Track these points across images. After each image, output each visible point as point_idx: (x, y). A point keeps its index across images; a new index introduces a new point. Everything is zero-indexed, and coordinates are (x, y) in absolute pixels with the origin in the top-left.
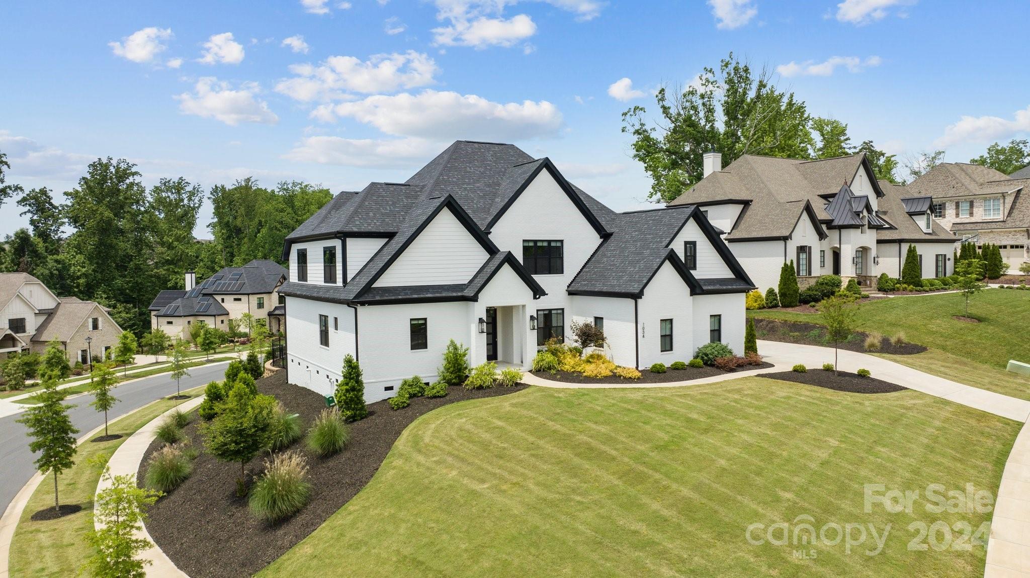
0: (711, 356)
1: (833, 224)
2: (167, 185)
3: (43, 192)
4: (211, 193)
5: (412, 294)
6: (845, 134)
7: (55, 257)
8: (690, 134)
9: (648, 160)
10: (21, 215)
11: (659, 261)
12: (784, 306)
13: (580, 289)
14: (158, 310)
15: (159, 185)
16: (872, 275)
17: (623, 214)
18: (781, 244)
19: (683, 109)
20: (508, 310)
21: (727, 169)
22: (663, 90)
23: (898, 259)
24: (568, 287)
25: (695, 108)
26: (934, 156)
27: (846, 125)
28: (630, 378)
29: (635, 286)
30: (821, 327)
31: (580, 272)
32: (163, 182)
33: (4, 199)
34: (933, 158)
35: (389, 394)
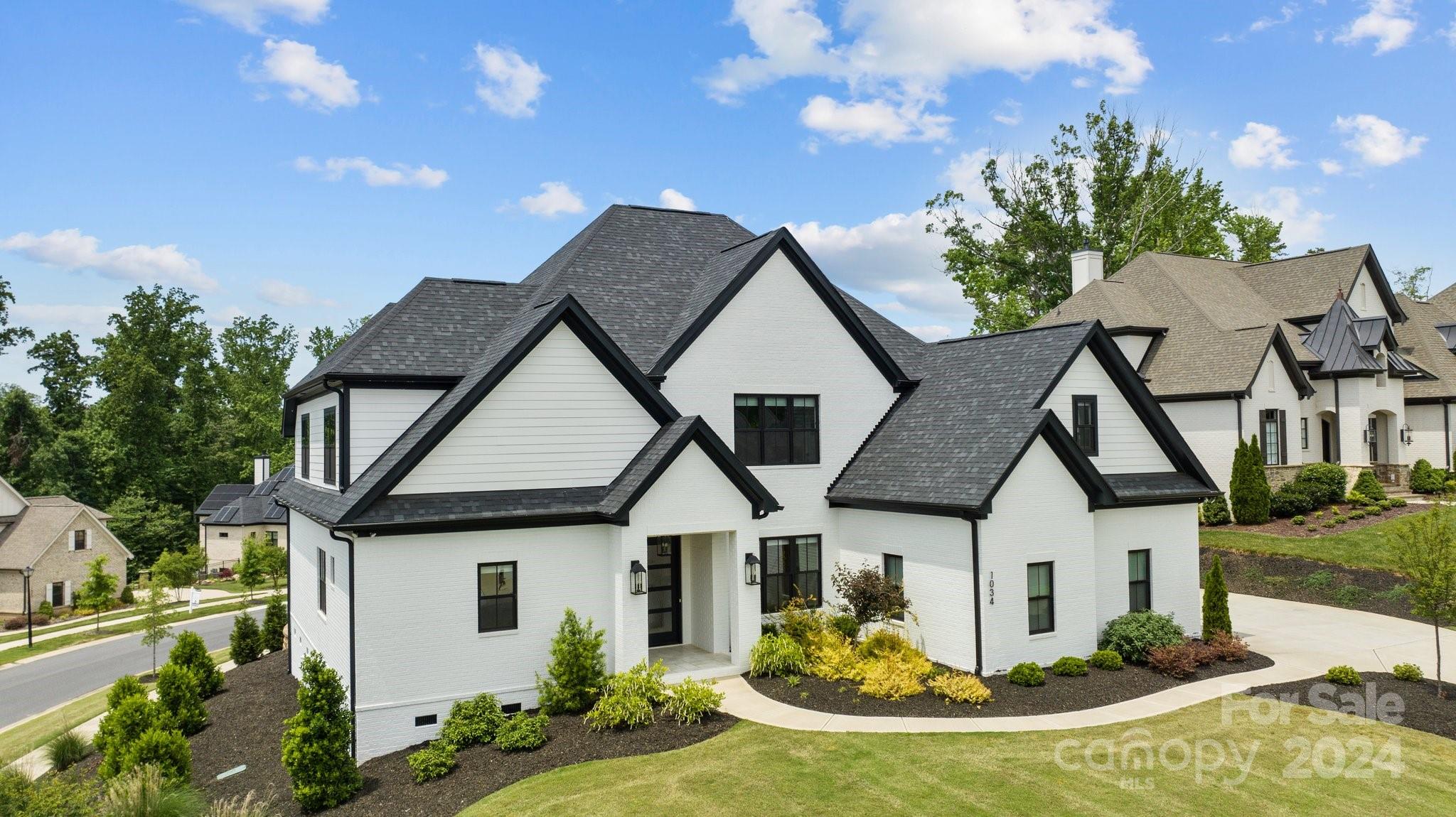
0: (1138, 644)
1: (1323, 369)
2: (243, 327)
3: (67, 337)
4: (311, 340)
5: (480, 510)
6: (1277, 240)
7: (70, 433)
8: (1039, 231)
9: (967, 279)
10: (29, 371)
11: (1022, 436)
12: (1242, 522)
13: (854, 495)
14: (208, 515)
15: (233, 326)
16: (1400, 463)
17: (939, 344)
18: (1231, 406)
19: (1025, 194)
20: (704, 541)
21: (1115, 277)
22: (993, 162)
23: (1444, 433)
24: (829, 490)
25: (1045, 190)
26: (1413, 274)
27: (1281, 224)
28: (966, 701)
29: (972, 491)
30: (1331, 567)
31: (853, 460)
32: (238, 322)
33: (5, 348)
34: (1413, 278)
35: (429, 732)
